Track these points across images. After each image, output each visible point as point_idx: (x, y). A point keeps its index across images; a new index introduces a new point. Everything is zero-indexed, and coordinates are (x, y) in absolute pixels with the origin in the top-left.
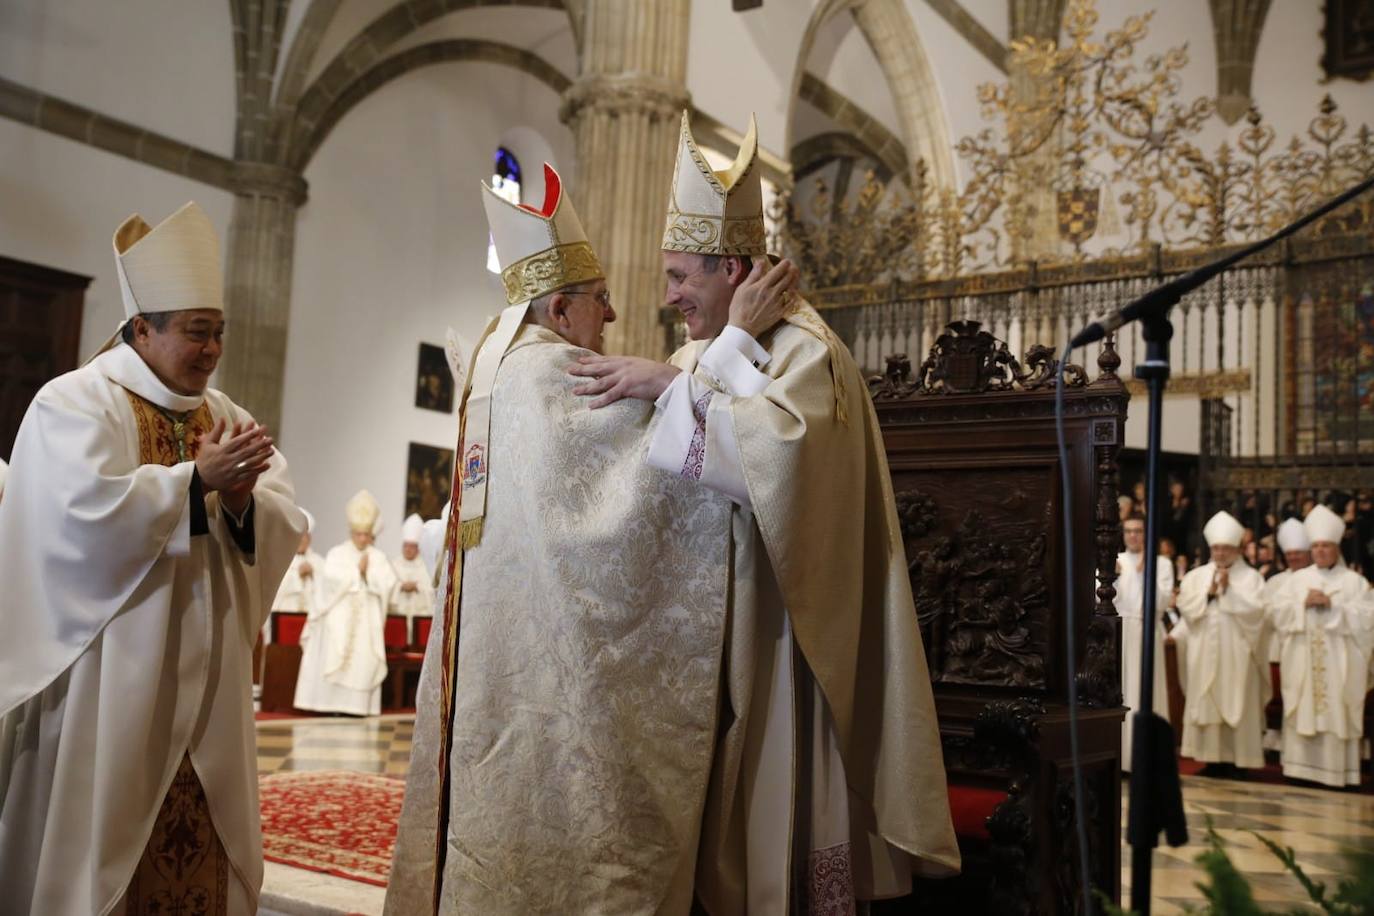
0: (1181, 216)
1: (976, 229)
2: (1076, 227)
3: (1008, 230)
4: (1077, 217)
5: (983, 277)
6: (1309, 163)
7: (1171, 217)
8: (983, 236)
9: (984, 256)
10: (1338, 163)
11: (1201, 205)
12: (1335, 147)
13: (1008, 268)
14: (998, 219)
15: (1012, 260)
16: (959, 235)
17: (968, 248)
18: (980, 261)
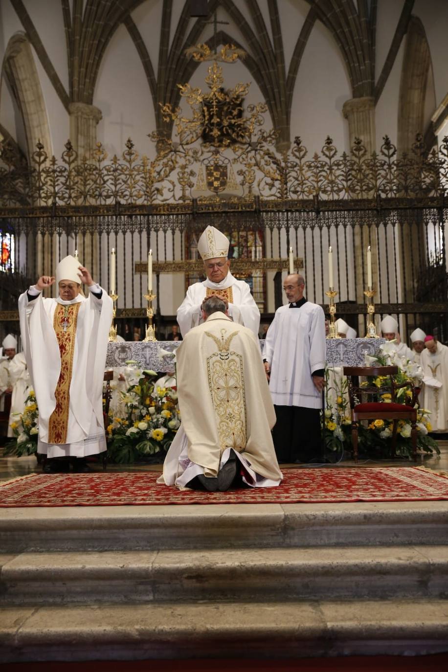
0: (267, 184)
1: (163, 180)
2: (216, 184)
3: (180, 182)
4: (217, 179)
5: (168, 205)
6: (323, 166)
7: (262, 184)
8: (166, 184)
9: (167, 195)
10: (335, 168)
11: (277, 180)
12: (333, 160)
13: (181, 202)
14: (174, 176)
15: (183, 198)
16: (152, 182)
17: (158, 190)
18: (165, 197)
